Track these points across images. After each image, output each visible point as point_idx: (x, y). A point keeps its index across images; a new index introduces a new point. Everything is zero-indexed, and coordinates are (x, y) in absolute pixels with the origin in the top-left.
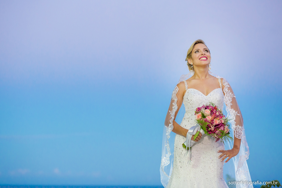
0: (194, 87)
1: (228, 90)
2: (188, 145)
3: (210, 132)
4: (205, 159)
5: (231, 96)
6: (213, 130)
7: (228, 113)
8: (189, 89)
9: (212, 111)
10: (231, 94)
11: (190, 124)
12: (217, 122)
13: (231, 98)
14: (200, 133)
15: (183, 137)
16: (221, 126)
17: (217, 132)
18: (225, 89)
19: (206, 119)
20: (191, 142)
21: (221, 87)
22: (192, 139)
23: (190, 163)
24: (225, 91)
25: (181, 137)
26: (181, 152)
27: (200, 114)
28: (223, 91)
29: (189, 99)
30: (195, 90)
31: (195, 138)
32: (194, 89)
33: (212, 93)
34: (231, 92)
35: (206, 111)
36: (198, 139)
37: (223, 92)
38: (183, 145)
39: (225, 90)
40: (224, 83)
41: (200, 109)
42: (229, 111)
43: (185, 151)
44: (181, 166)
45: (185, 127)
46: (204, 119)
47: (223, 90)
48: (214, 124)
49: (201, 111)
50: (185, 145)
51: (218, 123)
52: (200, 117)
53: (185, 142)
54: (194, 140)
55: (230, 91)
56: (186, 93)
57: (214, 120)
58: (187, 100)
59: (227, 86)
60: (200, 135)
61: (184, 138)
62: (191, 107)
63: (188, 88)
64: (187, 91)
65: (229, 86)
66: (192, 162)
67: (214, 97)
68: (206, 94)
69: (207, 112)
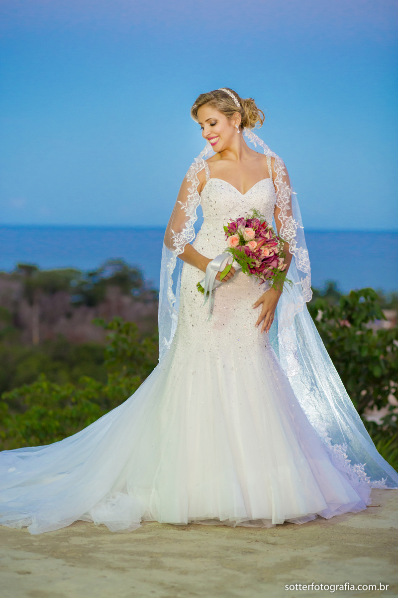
0: (222, 175)
1: (283, 181)
2: (209, 287)
3: (253, 270)
4: (236, 311)
5: (288, 192)
6: (259, 267)
7: (283, 225)
8: (212, 180)
9: (257, 232)
10: (287, 188)
11: (211, 246)
12: (266, 252)
13: (288, 195)
14: (232, 268)
15: (198, 270)
16: (272, 261)
17: (266, 271)
18: (277, 180)
19: (248, 247)
20: (214, 283)
21: (271, 176)
22: (217, 277)
23: (210, 320)
24: (278, 184)
25: (195, 270)
26: (193, 298)
27: (236, 236)
28: (273, 183)
29: (211, 198)
30: (223, 181)
31: (223, 276)
32: (221, 180)
33: (254, 189)
34: (287, 185)
35: (247, 232)
36: (227, 277)
37: (274, 186)
38: (199, 286)
39: (277, 182)
40: (276, 169)
41: (235, 226)
42: (284, 220)
43: (201, 297)
44: (192, 324)
45: (201, 250)
46: (244, 246)
47: (273, 180)
48: (262, 257)
49: (238, 230)
50: (203, 286)
51: (267, 255)
52: (236, 243)
53: (202, 281)
54: (221, 280)
55: (285, 182)
56: (206, 186)
57: (262, 250)
58: (208, 201)
59: (282, 174)
60: (232, 272)
61: (200, 271)
62: (215, 214)
63: (211, 177)
64: (208, 183)
65: (285, 174)
66: (215, 318)
67: (258, 197)
68: (242, 191)
69: (249, 233)
